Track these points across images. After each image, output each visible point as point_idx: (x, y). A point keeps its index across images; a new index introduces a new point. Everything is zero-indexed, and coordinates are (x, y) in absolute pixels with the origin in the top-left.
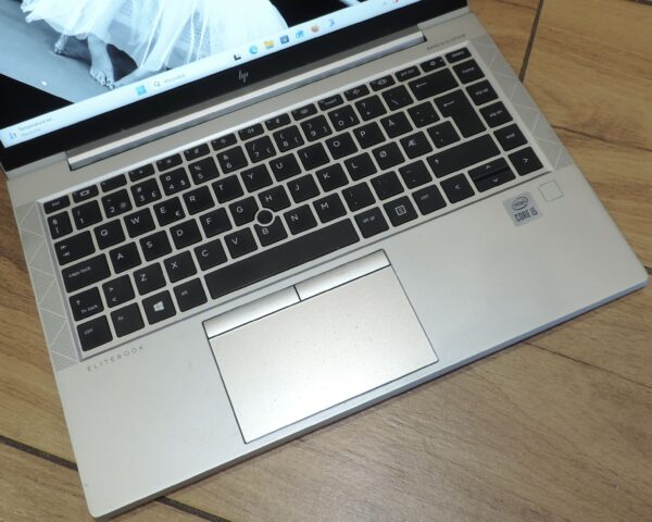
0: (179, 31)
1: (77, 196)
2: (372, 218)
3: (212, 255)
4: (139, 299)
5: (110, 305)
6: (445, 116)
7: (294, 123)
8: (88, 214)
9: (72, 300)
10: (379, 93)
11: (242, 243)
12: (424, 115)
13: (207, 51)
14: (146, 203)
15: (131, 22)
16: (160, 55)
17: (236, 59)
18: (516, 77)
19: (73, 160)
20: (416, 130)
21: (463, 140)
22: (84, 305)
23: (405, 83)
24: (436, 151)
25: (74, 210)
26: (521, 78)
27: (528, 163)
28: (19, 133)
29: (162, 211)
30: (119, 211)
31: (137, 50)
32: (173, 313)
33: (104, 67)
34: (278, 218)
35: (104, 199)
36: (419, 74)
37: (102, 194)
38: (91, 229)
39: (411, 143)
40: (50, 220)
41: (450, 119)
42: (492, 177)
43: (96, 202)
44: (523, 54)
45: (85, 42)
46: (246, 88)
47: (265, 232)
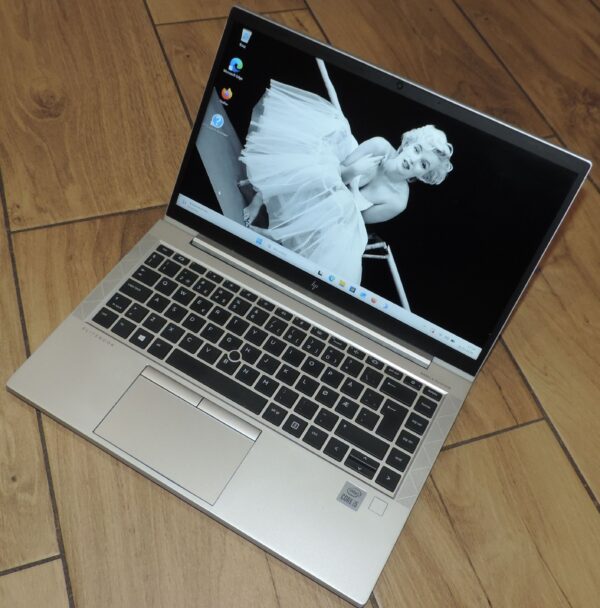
1: (177, 257)
2: (278, 413)
3: (192, 344)
4: (139, 325)
5: (126, 315)
6: (382, 412)
7: (308, 332)
8: (171, 269)
9: (116, 295)
10: (366, 365)
11: (211, 355)
12: (372, 400)
13: (307, 255)
14: (198, 291)
15: (284, 205)
16: (284, 234)
17: (319, 273)
19: (196, 240)
20: (357, 401)
21: (373, 433)
22: (117, 302)
23: (386, 376)
24: (352, 421)
25: (168, 261)
27: (388, 481)
28: (188, 203)
29: (199, 302)
30: (183, 282)
31: (275, 220)
32: (144, 348)
33: (252, 213)
34: (240, 363)
35: (185, 270)
36: (400, 379)
37: (187, 267)
38: (163, 276)
39: (346, 404)
40: (154, 253)
41: (382, 417)
43: (180, 267)
45: (255, 193)
47: (226, 361)
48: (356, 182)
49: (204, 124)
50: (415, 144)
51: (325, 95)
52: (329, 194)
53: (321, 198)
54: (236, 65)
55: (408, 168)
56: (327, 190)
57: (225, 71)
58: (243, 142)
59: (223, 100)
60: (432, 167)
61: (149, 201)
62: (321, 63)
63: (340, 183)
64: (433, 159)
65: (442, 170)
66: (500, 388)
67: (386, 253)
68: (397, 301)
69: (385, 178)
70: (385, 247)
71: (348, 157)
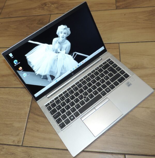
0: (61, 69)
2: (103, 93)
3: (78, 106)
4: (68, 117)
5: (63, 120)
7: (84, 80)
9: (56, 121)
10: (97, 70)
11: (83, 103)
12: (106, 72)
13: (66, 71)
14: (63, 100)
15: (53, 70)
16: (59, 74)
17: (71, 71)
18: (120, 62)
19: (48, 96)
20: (106, 75)
21: (114, 75)
22: (59, 121)
23: (101, 68)
24: (110, 78)
25: (51, 105)
26: (120, 61)
27: (127, 76)
28: (38, 94)
29: (67, 101)
30: (59, 103)
31: (55, 75)
32: (75, 118)
33: (50, 79)
34: (87, 97)
35: (56, 102)
36: (103, 65)
38: (55, 107)
39: (106, 78)
40: (47, 108)
41: (111, 72)
42: (122, 80)
43: (54, 103)
44: (119, 57)
45: (46, 76)
46: (74, 76)
47: (86, 100)
48: (59, 51)
49: (23, 79)
50: (60, 32)
51: (37, 45)
52: (57, 58)
53: (57, 61)
54: (16, 62)
55: (63, 37)
56: (56, 58)
57: (15, 66)
58: (34, 71)
59: (21, 70)
60: (66, 32)
62: (30, 41)
63: (57, 54)
64: (65, 31)
65: (68, 31)
66: (110, 48)
67: (76, 54)
68: (86, 57)
69: (62, 43)
70: (75, 53)
71: (53, 49)
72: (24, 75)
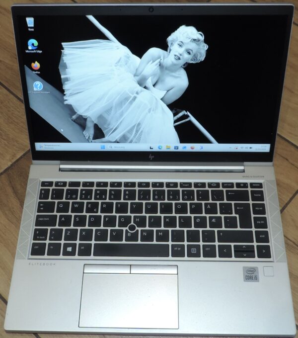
0: (129, 128)
1: (57, 184)
2: (179, 249)
3: (102, 235)
4: (63, 242)
5: (50, 240)
6: (236, 213)
7: (165, 188)
8: (58, 194)
10: (210, 190)
11: (117, 236)
12: (226, 209)
13: (138, 141)
14: (84, 199)
15: (109, 118)
16: (117, 135)
17: (151, 148)
18: (279, 209)
19: (62, 166)
20: (219, 215)
21: (239, 229)
22: (39, 235)
23: (225, 190)
24: (223, 229)
25: (53, 190)
27: (265, 253)
28: (44, 147)
29: (89, 206)
30: (71, 199)
31: (107, 130)
32: (74, 255)
33: (90, 132)
34: (138, 230)
35: (67, 190)
36: (233, 187)
37: (67, 187)
38: (56, 201)
39: (214, 220)
40: (41, 190)
41: (237, 216)
43: (63, 190)
44: (291, 196)
45: (85, 120)
46: (151, 163)
47: (129, 235)
48: (149, 83)
49: (29, 92)
50: (178, 42)
52: (135, 98)
53: (131, 103)
54: (33, 44)
55: (179, 59)
56: (133, 96)
57: (27, 51)
58: (62, 91)
59: (35, 71)
60: (194, 51)
61: (14, 156)
62: (91, 18)
63: (139, 88)
64: (193, 46)
65: (201, 51)
66: (287, 160)
67: (187, 116)
68: (208, 141)
69: (167, 72)
70: (186, 113)
71: (137, 70)
72: (37, 86)
